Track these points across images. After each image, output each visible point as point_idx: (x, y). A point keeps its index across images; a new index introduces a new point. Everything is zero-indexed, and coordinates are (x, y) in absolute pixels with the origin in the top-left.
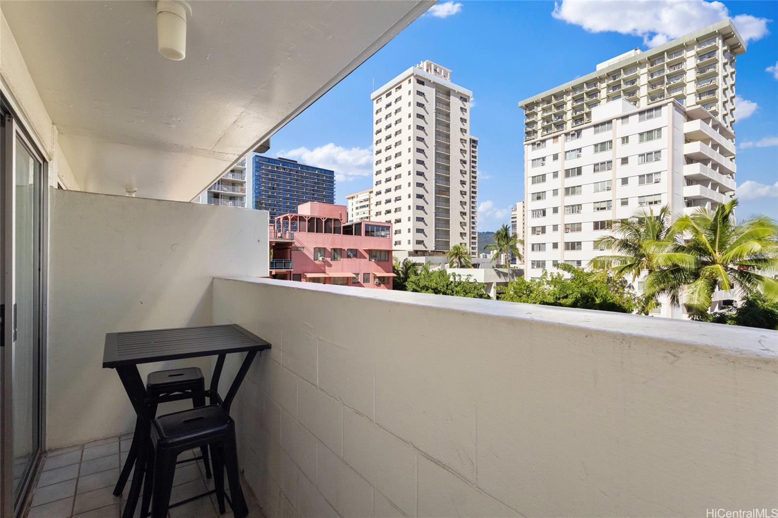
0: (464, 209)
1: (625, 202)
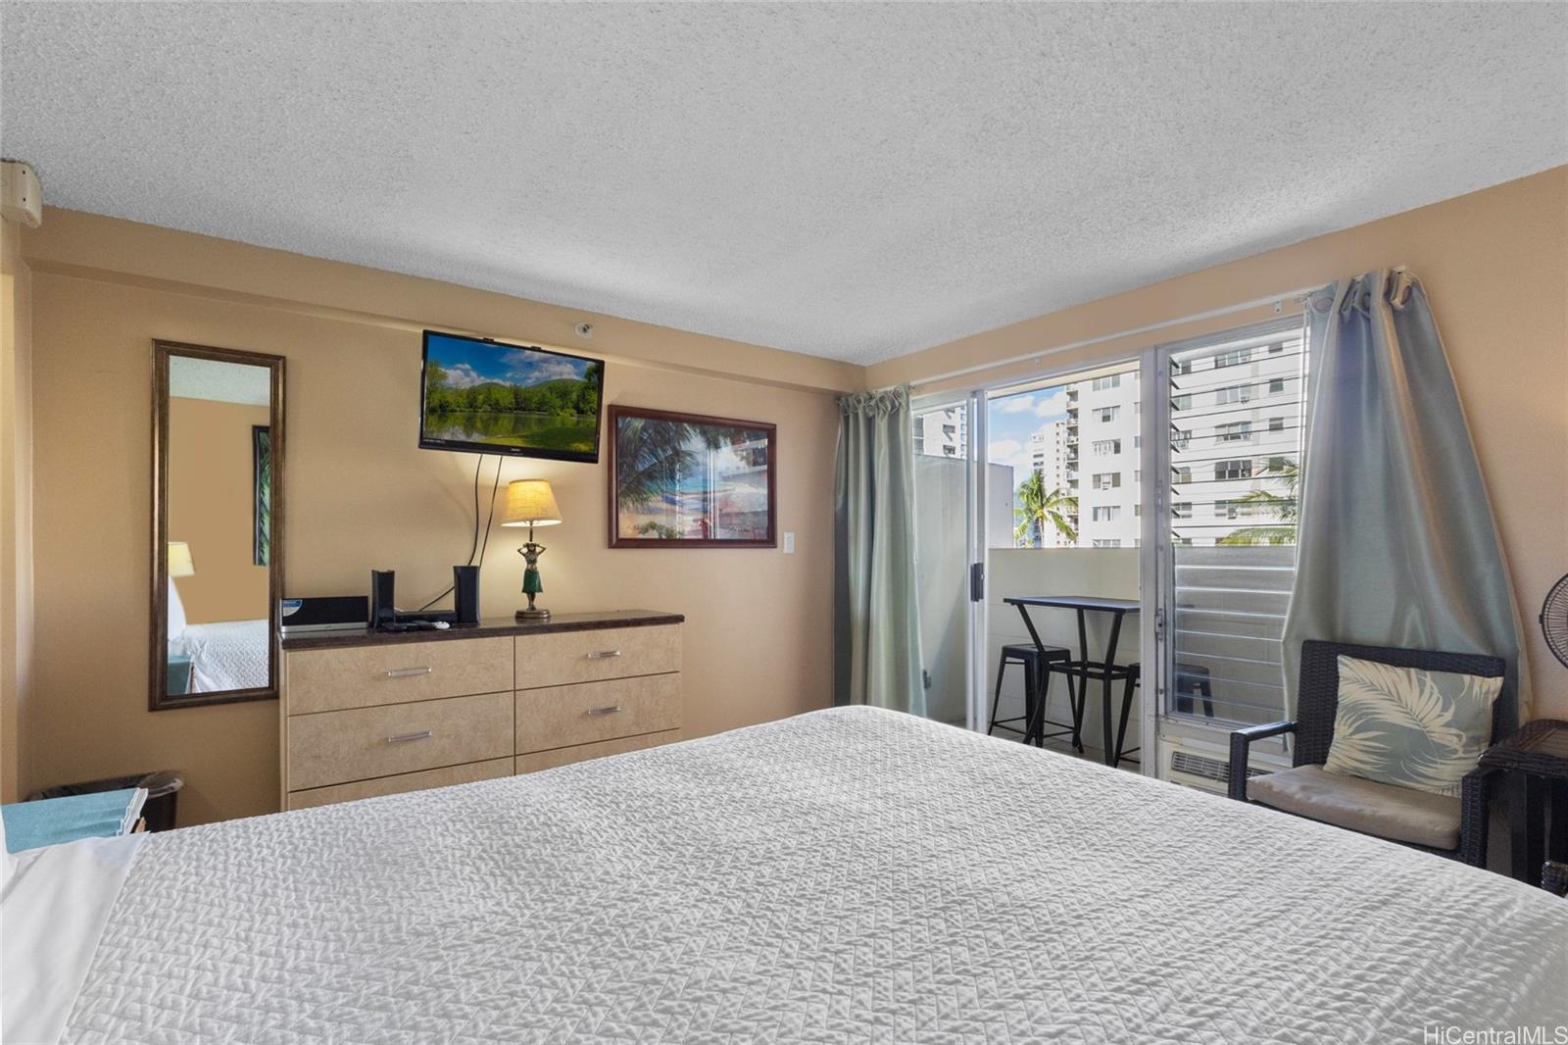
0: (951, 439)
1: (1276, 426)
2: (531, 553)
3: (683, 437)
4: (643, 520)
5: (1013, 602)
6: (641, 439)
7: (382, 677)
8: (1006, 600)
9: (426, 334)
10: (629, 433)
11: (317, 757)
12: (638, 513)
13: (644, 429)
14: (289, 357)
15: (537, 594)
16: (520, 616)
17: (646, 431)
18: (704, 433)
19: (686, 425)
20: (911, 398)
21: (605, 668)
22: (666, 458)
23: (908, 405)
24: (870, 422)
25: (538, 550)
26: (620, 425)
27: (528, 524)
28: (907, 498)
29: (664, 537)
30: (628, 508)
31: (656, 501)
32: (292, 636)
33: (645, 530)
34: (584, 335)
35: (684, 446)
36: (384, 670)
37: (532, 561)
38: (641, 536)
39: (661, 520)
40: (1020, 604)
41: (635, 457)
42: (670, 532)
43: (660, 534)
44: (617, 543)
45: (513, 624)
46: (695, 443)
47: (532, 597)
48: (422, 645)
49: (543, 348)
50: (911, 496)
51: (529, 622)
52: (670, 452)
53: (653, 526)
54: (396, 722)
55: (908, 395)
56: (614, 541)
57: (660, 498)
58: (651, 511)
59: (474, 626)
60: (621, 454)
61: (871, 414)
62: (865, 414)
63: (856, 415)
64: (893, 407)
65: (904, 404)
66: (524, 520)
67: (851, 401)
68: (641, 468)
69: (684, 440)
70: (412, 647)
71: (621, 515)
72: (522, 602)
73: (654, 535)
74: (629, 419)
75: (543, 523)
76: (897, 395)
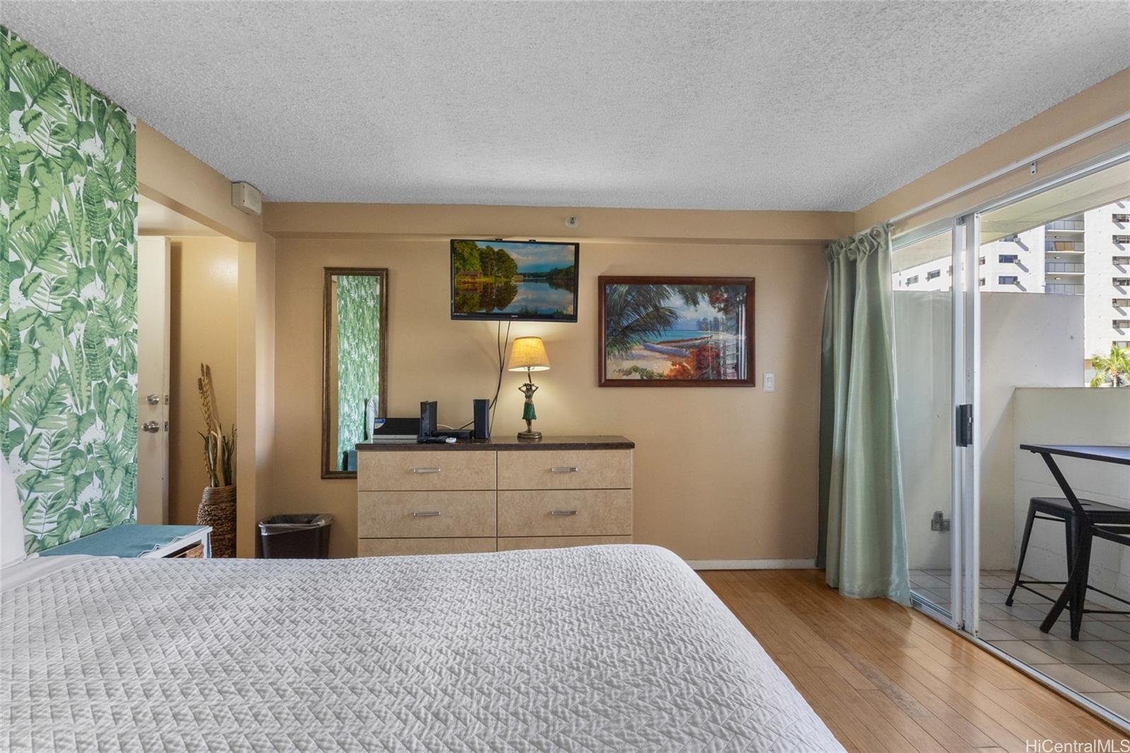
2: (529, 391)
3: (663, 296)
4: (627, 365)
5: (1034, 449)
6: (626, 300)
7: (410, 472)
8: (1023, 447)
9: (452, 241)
10: (616, 296)
11: (374, 519)
12: (623, 359)
13: (628, 292)
14: (391, 268)
15: (533, 421)
16: (520, 436)
17: (630, 294)
18: (682, 292)
19: (665, 286)
20: (890, 238)
21: (566, 481)
22: (647, 314)
23: (887, 243)
24: (852, 266)
25: (534, 388)
26: (608, 292)
27: (525, 369)
28: (887, 337)
29: (645, 378)
30: (614, 355)
31: (637, 349)
32: (377, 441)
33: (628, 372)
34: (571, 226)
35: (664, 304)
36: (411, 468)
37: (529, 397)
38: (625, 377)
39: (641, 364)
40: (1046, 454)
41: (621, 315)
42: (650, 374)
43: (642, 376)
44: (605, 382)
45: (517, 442)
46: (674, 300)
47: (529, 424)
48: (435, 452)
49: (538, 240)
50: (890, 333)
51: (527, 441)
52: (651, 309)
53: (636, 369)
54: (417, 503)
55: (887, 233)
56: (603, 380)
57: (642, 347)
58: (633, 358)
59: (484, 442)
60: (608, 314)
61: (852, 258)
62: (847, 258)
63: (838, 259)
64: (872, 246)
65: (882, 243)
66: (523, 366)
67: (835, 247)
68: (625, 323)
69: (663, 299)
70: (429, 453)
71: (608, 362)
72: (523, 426)
73: (636, 376)
74: (615, 286)
75: (537, 369)
76: (874, 235)
